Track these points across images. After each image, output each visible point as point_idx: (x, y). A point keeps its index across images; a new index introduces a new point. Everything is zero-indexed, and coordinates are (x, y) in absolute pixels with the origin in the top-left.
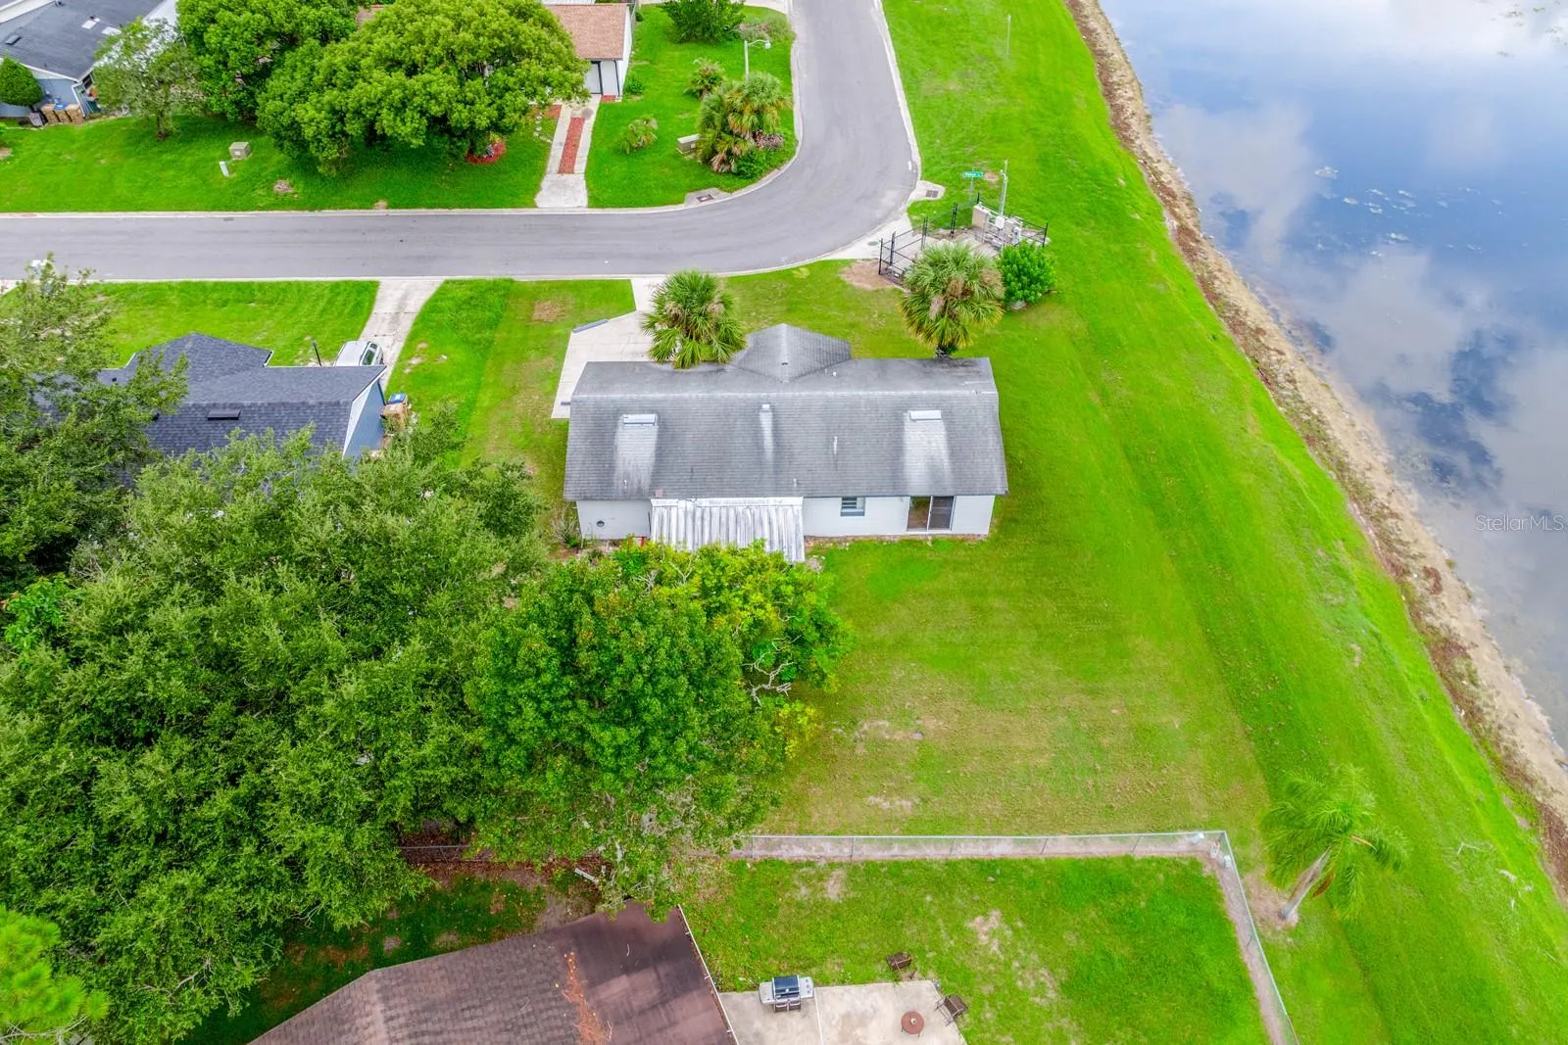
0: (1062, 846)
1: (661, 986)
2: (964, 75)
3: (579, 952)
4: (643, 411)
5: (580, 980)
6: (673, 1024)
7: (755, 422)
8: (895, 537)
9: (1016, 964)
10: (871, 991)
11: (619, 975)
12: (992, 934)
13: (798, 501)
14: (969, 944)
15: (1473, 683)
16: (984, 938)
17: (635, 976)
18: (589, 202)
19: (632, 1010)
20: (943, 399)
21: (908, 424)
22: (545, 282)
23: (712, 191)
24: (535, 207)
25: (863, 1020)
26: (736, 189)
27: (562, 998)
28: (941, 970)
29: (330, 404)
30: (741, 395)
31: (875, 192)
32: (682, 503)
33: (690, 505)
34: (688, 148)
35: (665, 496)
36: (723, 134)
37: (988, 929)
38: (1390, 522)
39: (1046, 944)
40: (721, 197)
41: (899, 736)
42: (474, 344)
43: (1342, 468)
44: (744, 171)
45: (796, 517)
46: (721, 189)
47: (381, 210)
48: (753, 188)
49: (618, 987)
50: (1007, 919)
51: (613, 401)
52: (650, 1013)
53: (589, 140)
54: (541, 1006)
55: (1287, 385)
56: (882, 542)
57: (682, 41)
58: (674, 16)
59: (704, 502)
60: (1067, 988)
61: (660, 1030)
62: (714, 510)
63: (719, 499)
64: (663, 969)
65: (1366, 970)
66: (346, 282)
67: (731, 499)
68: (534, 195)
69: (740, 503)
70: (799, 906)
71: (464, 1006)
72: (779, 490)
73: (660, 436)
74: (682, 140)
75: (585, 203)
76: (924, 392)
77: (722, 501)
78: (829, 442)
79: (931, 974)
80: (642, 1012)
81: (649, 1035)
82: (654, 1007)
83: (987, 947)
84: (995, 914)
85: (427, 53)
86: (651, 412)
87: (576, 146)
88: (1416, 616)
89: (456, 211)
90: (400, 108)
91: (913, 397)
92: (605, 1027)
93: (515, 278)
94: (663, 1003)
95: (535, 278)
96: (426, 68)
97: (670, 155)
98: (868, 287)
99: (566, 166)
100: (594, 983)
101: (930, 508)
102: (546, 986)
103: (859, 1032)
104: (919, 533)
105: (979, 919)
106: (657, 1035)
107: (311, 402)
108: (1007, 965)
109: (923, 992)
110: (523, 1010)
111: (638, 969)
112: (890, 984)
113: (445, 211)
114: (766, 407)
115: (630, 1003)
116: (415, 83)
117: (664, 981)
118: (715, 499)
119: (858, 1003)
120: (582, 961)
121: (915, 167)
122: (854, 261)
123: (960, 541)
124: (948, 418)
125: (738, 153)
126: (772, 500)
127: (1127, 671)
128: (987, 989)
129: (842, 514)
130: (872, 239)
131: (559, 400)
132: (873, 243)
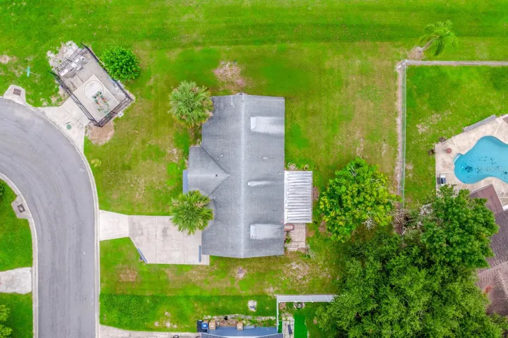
0: (400, 105)
4: (249, 231)
7: (255, 188)
9: (431, 123)
12: (423, 127)
13: (286, 173)
16: (424, 130)
18: (28, 266)
20: (246, 115)
21: (256, 130)
24: (31, 293)
25: (444, 162)
26: (13, 193)
28: (432, 142)
30: (243, 193)
31: (17, 121)
32: (285, 213)
33: (286, 210)
35: (283, 220)
37: (421, 129)
39: (426, 115)
40: (21, 199)
41: (362, 145)
42: (155, 303)
45: (292, 174)
46: (13, 199)
48: (13, 186)
50: (419, 123)
59: (286, 205)
60: (437, 112)
62: (289, 202)
67: (285, 196)
68: (20, 295)
69: (286, 193)
70: (414, 176)
72: (282, 179)
73: (260, 223)
75: (29, 269)
76: (242, 121)
77: (285, 199)
78: (264, 161)
79: (433, 144)
83: (426, 129)
84: (417, 126)
86: (250, 226)
93: (98, 292)
98: (111, 133)
103: (447, 163)
105: (419, 130)
108: (431, 125)
109: (438, 147)
114: (248, 183)
118: (284, 202)
119: (440, 163)
122: (86, 138)
124: (254, 115)
126: (286, 182)
128: (437, 131)
130: (65, 128)
131: (197, 263)
132: (69, 127)
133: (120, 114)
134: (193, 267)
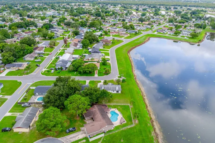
2: (122, 68)
14: (118, 107)
18: (98, 76)
29: (87, 86)
36: (106, 72)
40: (106, 76)
44: (107, 74)
47: (85, 76)
51: (101, 86)
56: (115, 93)
58: (103, 64)
66: (84, 81)
78: (112, 88)
86: (104, 87)
87: (97, 72)
91: (117, 86)
93: (94, 80)
97: (103, 73)
99: (96, 74)
101: (117, 92)
116: (89, 69)
121: (118, 74)
122: (114, 80)
123: (119, 94)
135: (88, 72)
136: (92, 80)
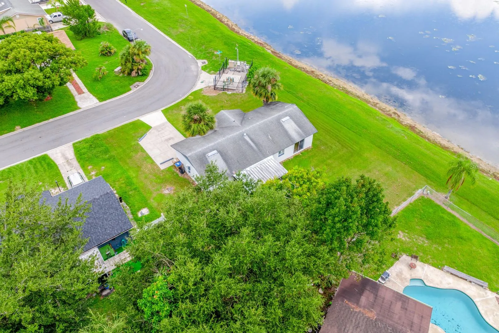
1: (372, 292)
2: (181, 26)
3: (346, 299)
4: (211, 151)
5: (354, 305)
6: (384, 299)
7: (245, 140)
8: (291, 157)
9: (414, 240)
10: (396, 266)
11: (361, 297)
12: (404, 237)
13: (272, 157)
14: (402, 242)
15: (422, 133)
16: (403, 239)
17: (364, 294)
19: (372, 302)
20: (286, 113)
21: (283, 123)
22: (110, 130)
23: (137, 83)
24: (80, 108)
25: (401, 273)
26: (145, 80)
27: (356, 312)
28: (404, 251)
29: (105, 194)
30: (235, 134)
31: (187, 67)
33: (245, 172)
34: (118, 72)
36: (133, 63)
37: (402, 236)
38: (378, 105)
39: (415, 232)
40: (142, 85)
42: (109, 159)
43: (358, 97)
44: (143, 74)
45: (275, 161)
46: (140, 82)
47: (19, 130)
48: (149, 79)
49: (363, 299)
50: (403, 231)
51: (200, 152)
52: (376, 300)
53: (80, 81)
54: (355, 317)
55: (330, 82)
56: (289, 160)
57: (81, 39)
58: (74, 31)
60: (427, 238)
61: (383, 302)
62: (252, 170)
63: (251, 166)
64: (368, 288)
65: (468, 200)
66: (34, 159)
67: (255, 165)
68: (76, 105)
69: (257, 164)
71: (343, 330)
72: (265, 156)
73: (222, 156)
74: (116, 70)
75: (98, 101)
76: (281, 113)
77: (252, 166)
78: (268, 138)
79: (402, 254)
80: (375, 301)
81: (382, 305)
82: (376, 298)
83: (406, 240)
84: (400, 232)
85: (22, 63)
86: (214, 150)
87: (76, 84)
88: (401, 124)
89: (51, 120)
90: (23, 88)
91: (279, 116)
92: (372, 311)
93: (99, 133)
94: (377, 295)
95: (106, 130)
96: (24, 69)
97: (114, 77)
98: (214, 94)
99: (80, 92)
100: (357, 302)
101: (299, 145)
102: (350, 312)
103: (403, 276)
104: (297, 153)
105: (398, 235)
106: (383, 304)
107: (97, 197)
109: (405, 258)
110: (354, 321)
111: (363, 292)
112: (398, 261)
113: (46, 122)
114: (245, 134)
115: (370, 301)
116: (26, 75)
117: (371, 290)
118: (250, 167)
119: (396, 270)
120: (349, 300)
121: (191, 56)
122: (202, 89)
123: (307, 150)
124: (291, 117)
125: (141, 68)
126: (265, 160)
127: (371, 163)
128: (415, 249)
129: (279, 156)
130: (200, 81)
131: (158, 163)
132: (202, 82)
133: (229, 93)
134: (153, 163)
135: (31, 93)
136: (89, 135)
